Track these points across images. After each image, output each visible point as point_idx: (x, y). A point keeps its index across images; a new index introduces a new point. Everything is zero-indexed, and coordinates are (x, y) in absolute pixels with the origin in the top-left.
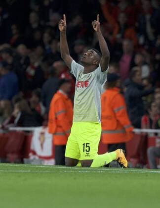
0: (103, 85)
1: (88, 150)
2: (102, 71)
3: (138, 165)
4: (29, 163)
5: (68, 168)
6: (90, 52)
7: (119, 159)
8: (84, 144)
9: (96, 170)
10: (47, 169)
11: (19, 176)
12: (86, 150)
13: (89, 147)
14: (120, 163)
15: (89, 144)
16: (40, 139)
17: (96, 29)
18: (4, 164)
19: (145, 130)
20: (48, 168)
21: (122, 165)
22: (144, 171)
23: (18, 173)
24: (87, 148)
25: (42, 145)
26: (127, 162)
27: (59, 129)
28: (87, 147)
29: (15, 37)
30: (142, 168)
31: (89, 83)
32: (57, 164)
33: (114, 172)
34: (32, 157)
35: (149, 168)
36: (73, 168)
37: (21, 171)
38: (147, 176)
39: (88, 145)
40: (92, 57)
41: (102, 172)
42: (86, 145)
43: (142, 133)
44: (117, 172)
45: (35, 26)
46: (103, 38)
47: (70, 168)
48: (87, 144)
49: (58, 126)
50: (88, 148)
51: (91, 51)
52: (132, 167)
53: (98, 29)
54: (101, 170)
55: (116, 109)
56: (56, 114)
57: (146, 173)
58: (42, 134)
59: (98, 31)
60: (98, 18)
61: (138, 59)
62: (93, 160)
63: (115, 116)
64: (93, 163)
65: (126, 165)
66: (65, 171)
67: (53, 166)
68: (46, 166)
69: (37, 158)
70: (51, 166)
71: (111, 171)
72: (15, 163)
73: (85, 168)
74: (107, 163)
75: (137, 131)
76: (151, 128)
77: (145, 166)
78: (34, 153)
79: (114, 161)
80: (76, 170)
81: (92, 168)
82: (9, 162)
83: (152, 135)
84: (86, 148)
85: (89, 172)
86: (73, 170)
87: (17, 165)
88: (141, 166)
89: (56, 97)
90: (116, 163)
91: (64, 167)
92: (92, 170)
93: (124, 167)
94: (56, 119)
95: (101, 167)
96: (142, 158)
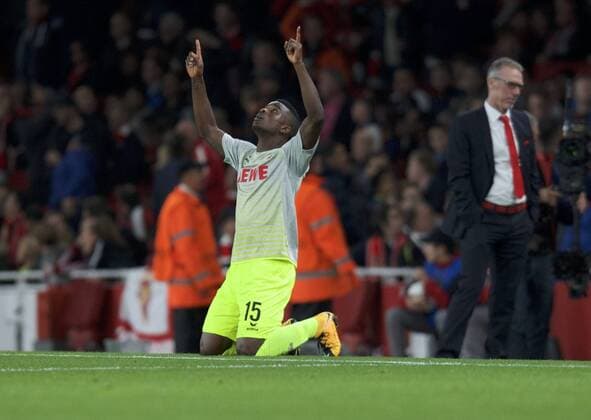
0: (301, 178)
1: (255, 317)
2: (304, 148)
4: (117, 349)
5: (205, 358)
6: (274, 107)
7: (323, 335)
8: (248, 305)
9: (267, 363)
10: (156, 362)
11: (96, 381)
12: (251, 317)
13: (259, 310)
14: (323, 346)
15: (260, 304)
16: (140, 295)
17: (292, 58)
18: (62, 355)
19: (375, 271)
20: (158, 361)
21: (327, 350)
22: (376, 361)
23: (93, 372)
24: (255, 314)
25: (145, 309)
26: (339, 344)
27: (179, 272)
28: (253, 309)
29: (79, 70)
30: (370, 355)
31: (269, 170)
32: (179, 350)
33: (308, 366)
34: (123, 335)
35: (386, 354)
36: (215, 358)
37: (99, 368)
38: (382, 372)
39: (257, 306)
40: (278, 117)
41: (280, 365)
42: (254, 305)
44: (314, 365)
45: (123, 43)
46: (310, 79)
47: (210, 358)
48: (255, 303)
49: (177, 265)
50: (256, 312)
51: (275, 105)
53: (298, 59)
54: (277, 363)
55: (314, 224)
56: (171, 239)
57: (380, 366)
58: (145, 284)
59: (297, 63)
60: (298, 35)
61: (359, 110)
62: (263, 340)
63: (313, 240)
64: (262, 347)
65: (336, 351)
66: (199, 367)
67: (170, 355)
68: (155, 355)
69: (134, 337)
70: (166, 355)
72: (86, 350)
73: (243, 358)
74: (295, 346)
75: (360, 272)
76: (388, 264)
78: (128, 327)
79: (311, 339)
80: (223, 363)
81: (258, 357)
82: (73, 349)
83: (391, 282)
84: (251, 313)
85: (251, 366)
86: (214, 362)
87: (90, 355)
89: (172, 200)
90: (314, 345)
91: (196, 357)
92: (259, 363)
93: (332, 355)
94: (173, 249)
95: (282, 355)
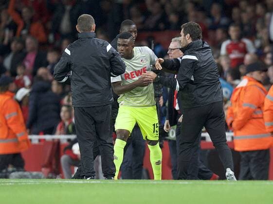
3: (50, 175)
22: (58, 181)
33: (24, 184)
38: (61, 186)
41: (10, 184)
43: (53, 140)
44: (28, 183)
52: (44, 178)
57: (60, 184)
63: (6, 124)
71: (21, 183)
77: (58, 176)
83: (64, 142)
88: (54, 176)
96: (54, 167)
